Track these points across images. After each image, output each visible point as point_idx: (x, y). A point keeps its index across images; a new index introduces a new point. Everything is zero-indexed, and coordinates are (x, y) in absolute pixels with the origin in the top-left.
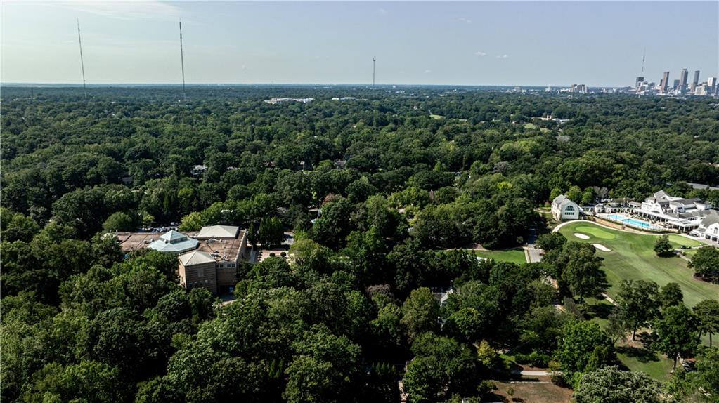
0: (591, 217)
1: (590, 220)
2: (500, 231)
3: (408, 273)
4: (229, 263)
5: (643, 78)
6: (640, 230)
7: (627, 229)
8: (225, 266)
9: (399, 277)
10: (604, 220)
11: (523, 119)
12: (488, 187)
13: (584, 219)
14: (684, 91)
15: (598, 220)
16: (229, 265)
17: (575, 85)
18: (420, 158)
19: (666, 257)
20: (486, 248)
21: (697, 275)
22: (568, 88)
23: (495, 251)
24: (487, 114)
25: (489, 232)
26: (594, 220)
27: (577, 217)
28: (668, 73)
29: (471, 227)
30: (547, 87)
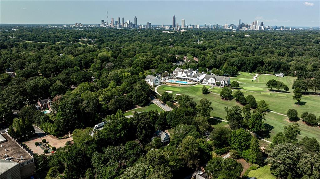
0: (164, 83)
1: (164, 84)
2: (144, 97)
3: (143, 130)
4: (28, 161)
5: (104, 20)
6: (187, 85)
7: (181, 85)
8: (26, 164)
9: (139, 133)
10: (170, 83)
11: (76, 40)
12: (118, 76)
13: (162, 84)
14: (120, 26)
15: (167, 83)
16: (28, 162)
17: (77, 24)
18: (63, 65)
19: (207, 94)
20: (141, 106)
21: (223, 98)
22: (74, 25)
23: (145, 107)
24: (56, 39)
25: (141, 98)
26: (166, 84)
27: (159, 84)
28: (113, 18)
29: (131, 98)
30: (65, 25)
